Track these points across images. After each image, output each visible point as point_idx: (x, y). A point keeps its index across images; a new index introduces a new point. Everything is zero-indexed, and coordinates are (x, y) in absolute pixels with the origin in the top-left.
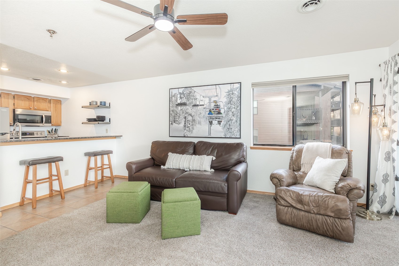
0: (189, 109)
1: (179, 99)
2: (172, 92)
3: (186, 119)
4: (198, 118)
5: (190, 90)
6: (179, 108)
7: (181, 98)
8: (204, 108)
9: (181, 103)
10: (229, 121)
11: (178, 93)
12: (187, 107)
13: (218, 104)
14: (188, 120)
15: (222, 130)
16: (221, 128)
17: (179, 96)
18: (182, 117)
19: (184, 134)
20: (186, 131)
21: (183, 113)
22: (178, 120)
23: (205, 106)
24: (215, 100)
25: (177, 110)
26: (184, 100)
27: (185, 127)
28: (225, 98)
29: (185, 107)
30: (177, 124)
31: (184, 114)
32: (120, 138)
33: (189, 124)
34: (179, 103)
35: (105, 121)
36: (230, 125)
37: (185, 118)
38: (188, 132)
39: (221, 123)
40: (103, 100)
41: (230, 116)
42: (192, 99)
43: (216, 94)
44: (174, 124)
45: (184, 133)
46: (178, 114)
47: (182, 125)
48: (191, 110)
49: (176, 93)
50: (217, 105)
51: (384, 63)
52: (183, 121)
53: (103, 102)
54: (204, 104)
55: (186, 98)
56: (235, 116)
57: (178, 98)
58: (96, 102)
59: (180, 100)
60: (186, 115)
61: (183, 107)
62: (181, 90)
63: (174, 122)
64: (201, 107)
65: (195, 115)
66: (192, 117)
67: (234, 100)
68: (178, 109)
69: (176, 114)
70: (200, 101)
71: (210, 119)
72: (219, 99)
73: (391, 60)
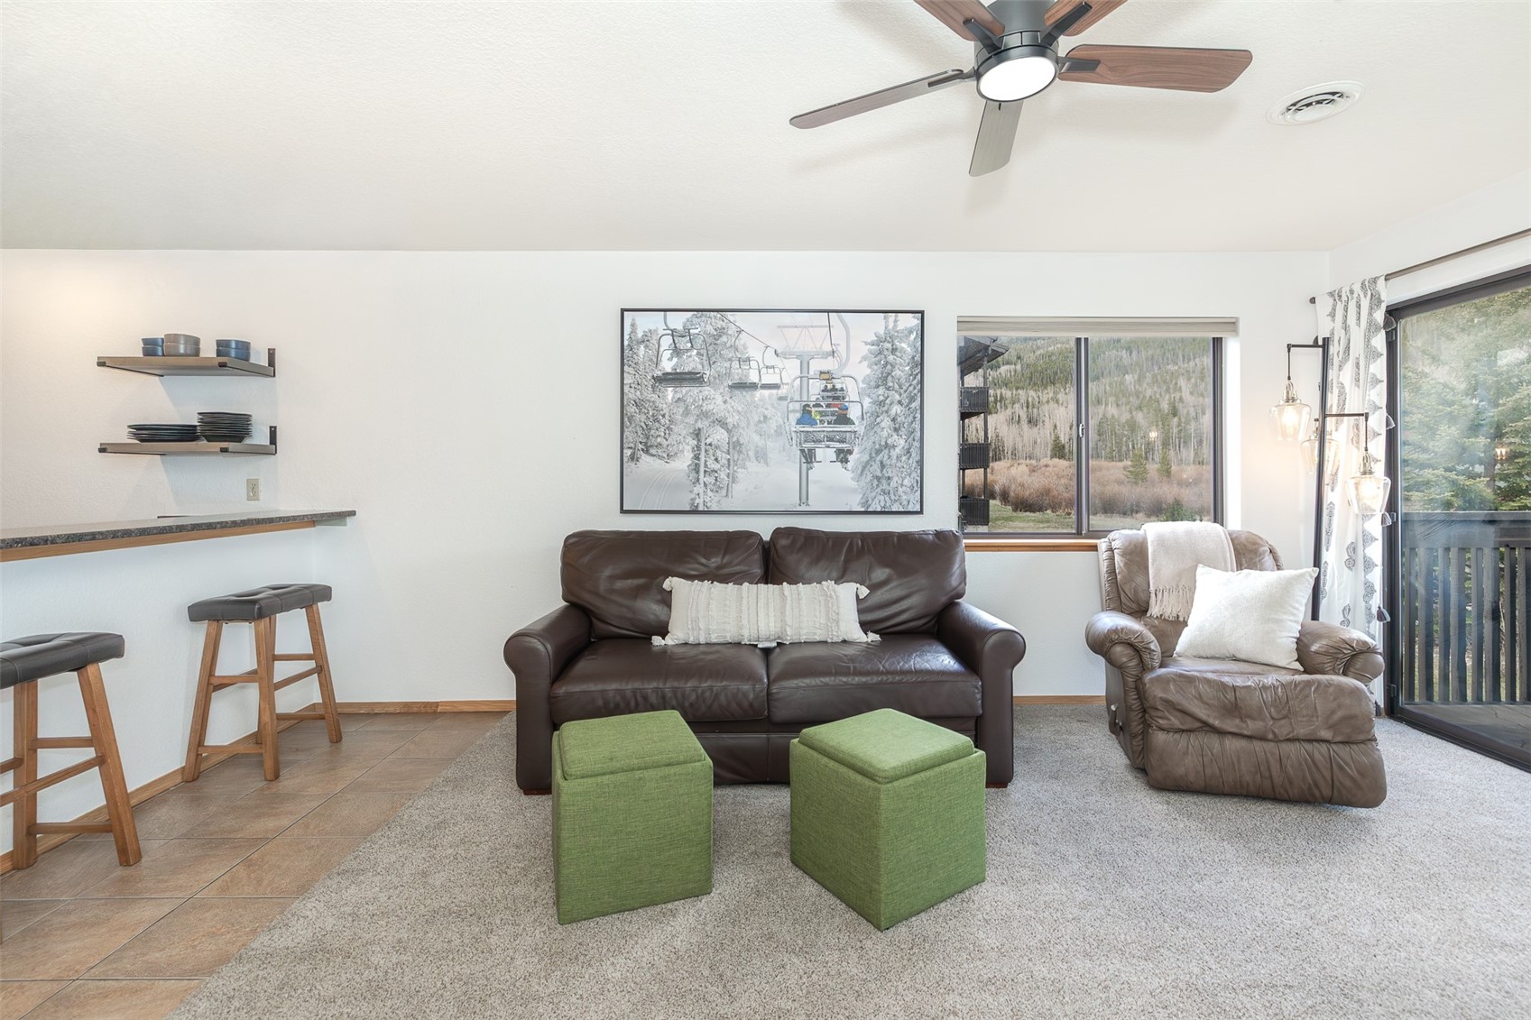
0: (715, 399)
1: (667, 354)
2: (633, 325)
3: (699, 440)
4: (756, 438)
5: (720, 324)
6: (670, 393)
7: (677, 351)
8: (781, 398)
9: (677, 373)
10: (878, 452)
11: (661, 332)
12: (707, 390)
13: (838, 386)
14: (710, 445)
15: (853, 484)
16: (849, 475)
17: (667, 342)
18: (682, 430)
19: (693, 500)
20: (699, 489)
21: (687, 412)
22: (665, 443)
23: (783, 391)
24: (825, 369)
25: (658, 400)
26: (692, 363)
27: (698, 472)
28: (866, 363)
29: (695, 390)
30: (660, 457)
31: (691, 420)
32: (345, 525)
33: (716, 460)
34: (670, 371)
35: (247, 441)
36: (883, 466)
37: (697, 434)
38: (709, 493)
39: (850, 458)
40: (233, 335)
41: (885, 434)
42: (730, 360)
43: (828, 348)
44: (645, 458)
45: (693, 496)
46: (664, 416)
47: (683, 462)
48: (725, 402)
49: (653, 328)
50: (834, 389)
51: (1331, 294)
52: (689, 448)
53: (233, 345)
54: (778, 381)
55: (698, 354)
56: (903, 431)
57: (662, 349)
58: (195, 342)
59: (675, 360)
60: (699, 425)
61: (684, 390)
62: (677, 321)
63: (646, 451)
64: (766, 392)
65: (743, 424)
66: (729, 431)
67: (897, 373)
68: (665, 397)
69: (653, 416)
70: (763, 371)
71: (806, 441)
72: (842, 365)
73: (1357, 288)
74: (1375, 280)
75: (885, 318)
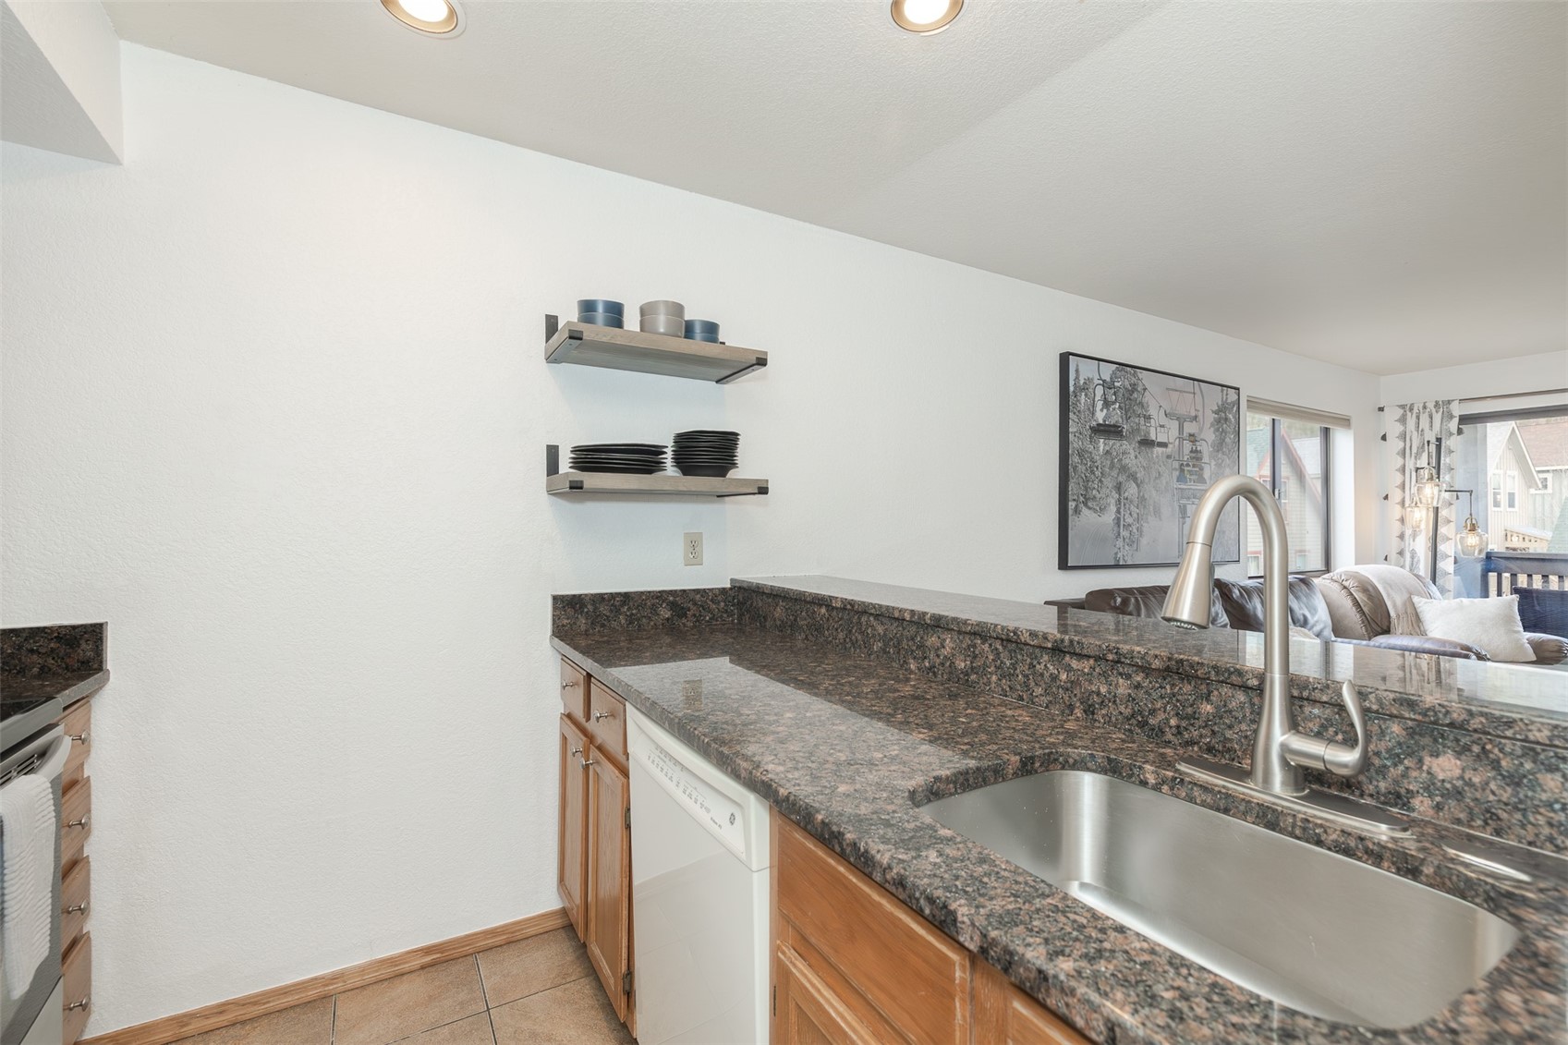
0: (1129, 453)
1: (1099, 405)
2: (1077, 371)
3: (1120, 495)
4: (1154, 492)
5: (1134, 380)
6: (1102, 444)
7: (1107, 404)
8: (1169, 457)
9: (1106, 425)
11: (1096, 382)
12: (1125, 445)
13: (1198, 449)
14: (1127, 499)
17: (1099, 391)
18: (1109, 482)
19: (1116, 554)
20: (1120, 543)
21: (1112, 467)
22: (1098, 496)
23: (1169, 450)
24: (1191, 432)
25: (1093, 452)
26: (1116, 417)
27: (1119, 526)
28: (1212, 429)
29: (1118, 444)
30: (1095, 511)
31: (1114, 473)
33: (1130, 514)
34: (1101, 422)
37: (1119, 488)
38: (1127, 547)
42: (1139, 416)
43: (1193, 413)
44: (1085, 511)
45: (1116, 550)
46: (1097, 468)
47: (1109, 517)
48: (1136, 457)
49: (1091, 377)
50: (1196, 451)
51: (1403, 407)
52: (1113, 501)
54: (1166, 441)
55: (1120, 407)
57: (1096, 400)
59: (1105, 411)
60: (1120, 479)
61: (1111, 442)
62: (1107, 371)
63: (1085, 504)
64: (1160, 450)
65: (1147, 481)
66: (1138, 486)
67: (1227, 440)
68: (1098, 450)
69: (1090, 467)
70: (1158, 428)
71: (1182, 498)
72: (1200, 430)
73: (1431, 405)
74: (1449, 402)
75: (1222, 391)
